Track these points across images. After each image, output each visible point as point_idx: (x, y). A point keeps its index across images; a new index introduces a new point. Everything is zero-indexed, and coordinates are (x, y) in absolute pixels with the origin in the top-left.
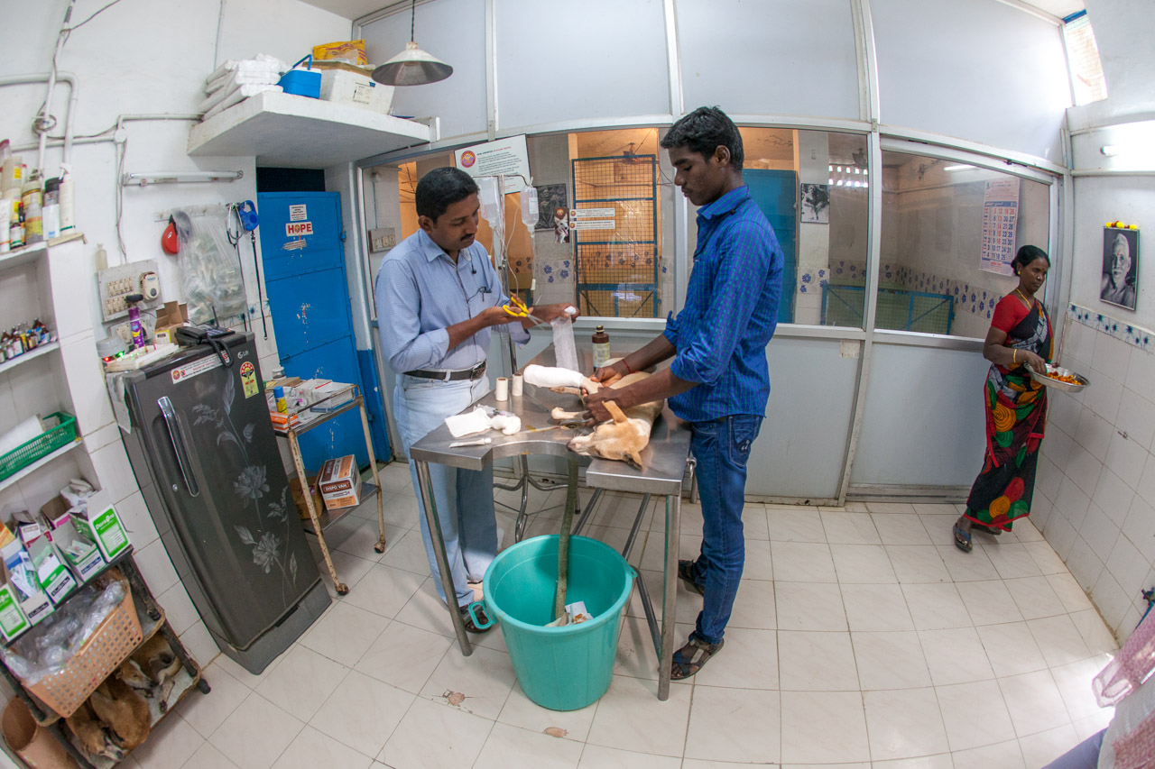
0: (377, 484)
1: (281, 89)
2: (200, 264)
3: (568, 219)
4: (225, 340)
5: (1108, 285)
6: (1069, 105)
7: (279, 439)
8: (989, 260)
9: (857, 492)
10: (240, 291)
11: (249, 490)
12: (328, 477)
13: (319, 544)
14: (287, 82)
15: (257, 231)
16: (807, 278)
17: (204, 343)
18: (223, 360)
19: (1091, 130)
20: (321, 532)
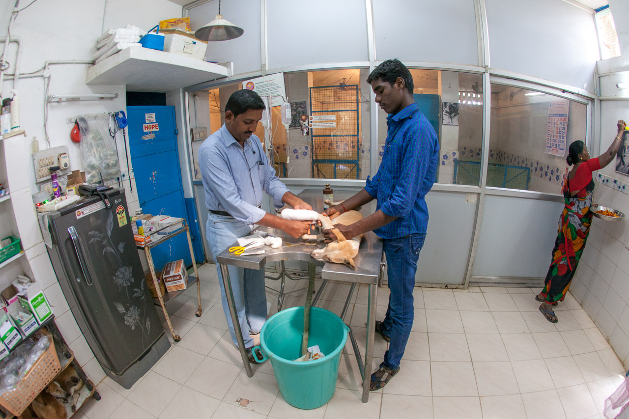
0: (197, 276)
1: (141, 45)
2: (93, 148)
3: (308, 122)
4: (107, 193)
5: (620, 163)
6: (598, 59)
7: (139, 250)
8: (550, 147)
9: (475, 281)
10: (117, 164)
11: (122, 281)
12: (168, 273)
13: (163, 312)
14: (144, 41)
15: (126, 129)
16: (445, 157)
17: (95, 195)
18: (106, 205)
19: (610, 74)
20: (164, 305)
